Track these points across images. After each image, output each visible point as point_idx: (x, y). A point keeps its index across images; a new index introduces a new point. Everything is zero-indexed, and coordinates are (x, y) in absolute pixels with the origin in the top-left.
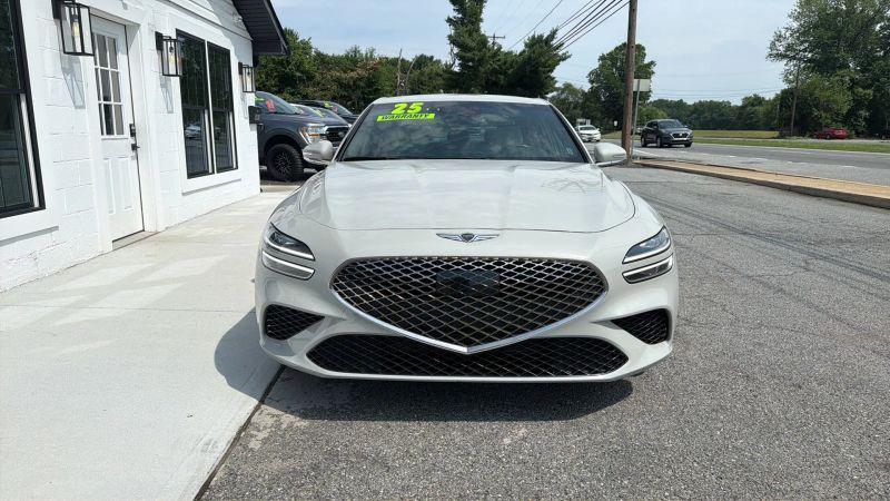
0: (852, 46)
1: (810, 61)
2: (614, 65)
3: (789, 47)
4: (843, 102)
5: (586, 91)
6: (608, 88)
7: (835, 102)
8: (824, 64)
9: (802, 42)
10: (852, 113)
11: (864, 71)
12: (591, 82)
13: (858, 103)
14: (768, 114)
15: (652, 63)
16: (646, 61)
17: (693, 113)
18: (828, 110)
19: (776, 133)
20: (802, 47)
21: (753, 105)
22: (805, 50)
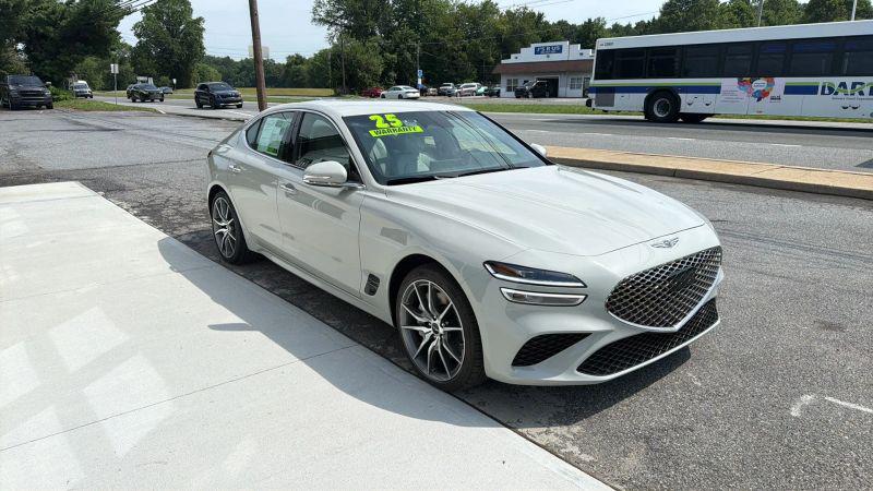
0: (376, 16)
1: (346, 26)
2: (159, 18)
3: (328, 13)
4: (378, 65)
5: (134, 45)
6: (158, 43)
7: (372, 64)
8: (357, 31)
9: (338, 10)
10: (385, 73)
11: (387, 38)
12: (138, 36)
13: (388, 66)
14: (310, 72)
15: (200, 19)
16: (194, 17)
17: (241, 70)
18: (368, 71)
19: (331, 91)
20: (338, 15)
21: (296, 64)
22: (341, 17)
